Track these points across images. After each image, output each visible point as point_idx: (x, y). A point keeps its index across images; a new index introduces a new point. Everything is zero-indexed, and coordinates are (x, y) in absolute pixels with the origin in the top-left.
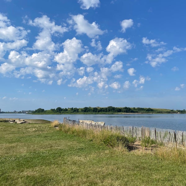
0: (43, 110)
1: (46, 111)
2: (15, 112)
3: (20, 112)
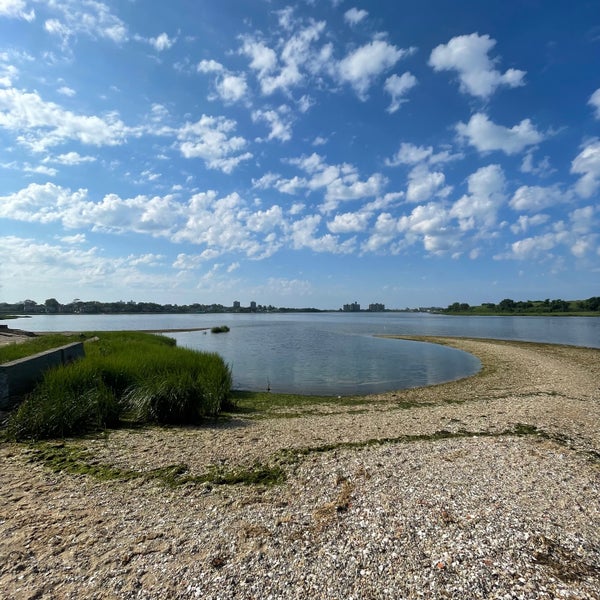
0: (467, 305)
1: (473, 308)
2: (407, 310)
3: (416, 311)
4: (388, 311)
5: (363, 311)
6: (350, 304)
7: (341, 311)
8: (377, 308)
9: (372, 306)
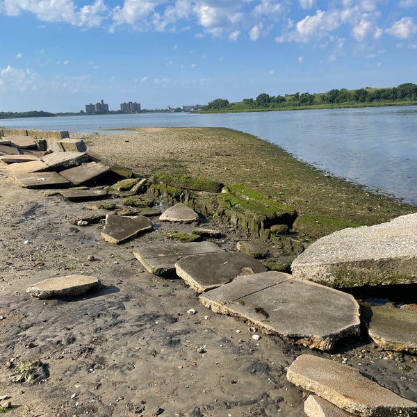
0: (226, 102)
1: (233, 104)
2: (169, 110)
3: (178, 110)
4: (145, 111)
5: (112, 112)
6: (94, 103)
7: (82, 113)
8: (131, 108)
9: (124, 105)
